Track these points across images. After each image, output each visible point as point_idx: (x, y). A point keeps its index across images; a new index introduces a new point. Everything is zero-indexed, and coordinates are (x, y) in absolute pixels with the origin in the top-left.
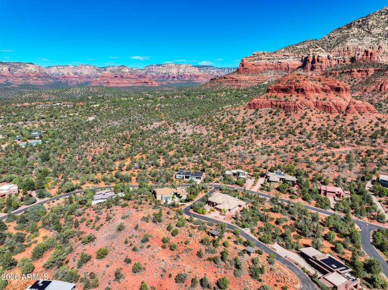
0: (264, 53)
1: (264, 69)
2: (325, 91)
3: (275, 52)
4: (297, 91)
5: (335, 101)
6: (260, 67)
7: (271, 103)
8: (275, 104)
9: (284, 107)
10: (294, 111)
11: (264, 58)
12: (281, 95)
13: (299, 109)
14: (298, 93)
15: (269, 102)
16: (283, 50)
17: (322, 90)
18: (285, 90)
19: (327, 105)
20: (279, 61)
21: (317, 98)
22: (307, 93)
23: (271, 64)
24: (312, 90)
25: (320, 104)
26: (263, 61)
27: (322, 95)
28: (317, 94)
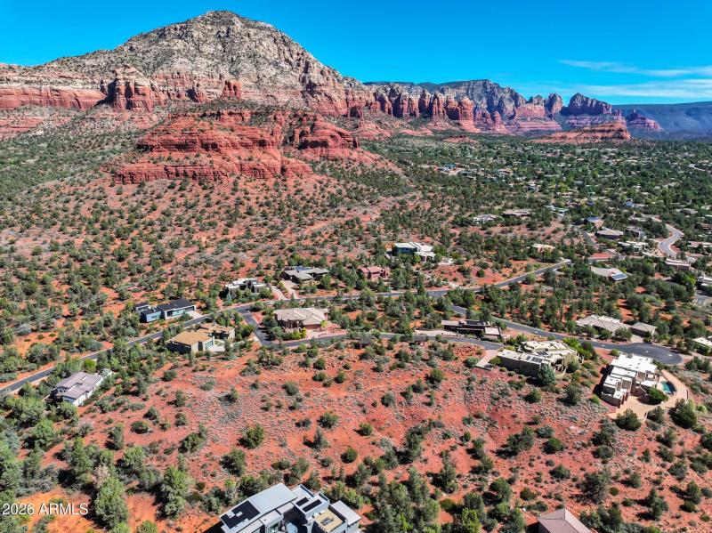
0: (10, 68)
1: (23, 103)
2: (246, 146)
3: (38, 68)
4: (206, 147)
5: (265, 161)
6: (11, 98)
7: (165, 169)
8: (174, 171)
9: (195, 174)
10: (215, 180)
11: (16, 78)
12: (178, 155)
13: (223, 177)
14: (207, 150)
15: (161, 169)
16: (55, 65)
17: (241, 144)
18: (182, 147)
19: (257, 167)
20: (55, 87)
21: (239, 158)
22: (223, 150)
23: (37, 92)
24: (227, 145)
25: (246, 167)
26: (15, 85)
27: (245, 153)
28: (235, 152)
